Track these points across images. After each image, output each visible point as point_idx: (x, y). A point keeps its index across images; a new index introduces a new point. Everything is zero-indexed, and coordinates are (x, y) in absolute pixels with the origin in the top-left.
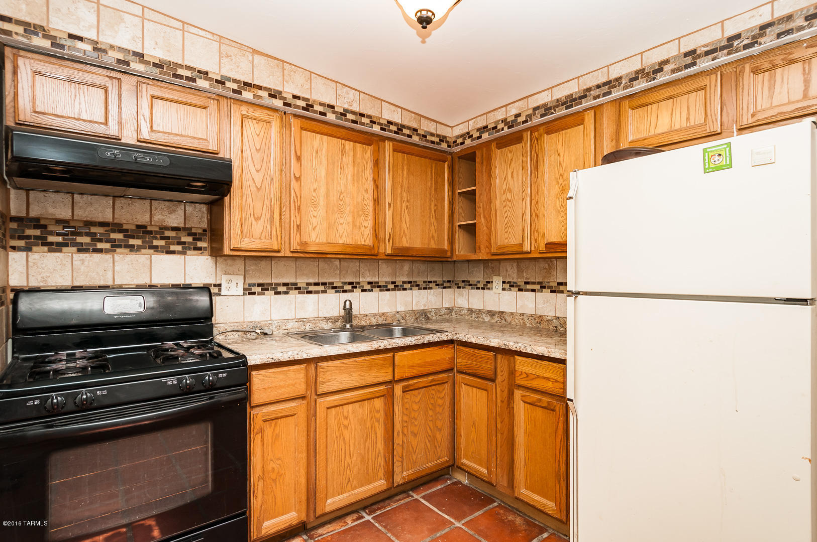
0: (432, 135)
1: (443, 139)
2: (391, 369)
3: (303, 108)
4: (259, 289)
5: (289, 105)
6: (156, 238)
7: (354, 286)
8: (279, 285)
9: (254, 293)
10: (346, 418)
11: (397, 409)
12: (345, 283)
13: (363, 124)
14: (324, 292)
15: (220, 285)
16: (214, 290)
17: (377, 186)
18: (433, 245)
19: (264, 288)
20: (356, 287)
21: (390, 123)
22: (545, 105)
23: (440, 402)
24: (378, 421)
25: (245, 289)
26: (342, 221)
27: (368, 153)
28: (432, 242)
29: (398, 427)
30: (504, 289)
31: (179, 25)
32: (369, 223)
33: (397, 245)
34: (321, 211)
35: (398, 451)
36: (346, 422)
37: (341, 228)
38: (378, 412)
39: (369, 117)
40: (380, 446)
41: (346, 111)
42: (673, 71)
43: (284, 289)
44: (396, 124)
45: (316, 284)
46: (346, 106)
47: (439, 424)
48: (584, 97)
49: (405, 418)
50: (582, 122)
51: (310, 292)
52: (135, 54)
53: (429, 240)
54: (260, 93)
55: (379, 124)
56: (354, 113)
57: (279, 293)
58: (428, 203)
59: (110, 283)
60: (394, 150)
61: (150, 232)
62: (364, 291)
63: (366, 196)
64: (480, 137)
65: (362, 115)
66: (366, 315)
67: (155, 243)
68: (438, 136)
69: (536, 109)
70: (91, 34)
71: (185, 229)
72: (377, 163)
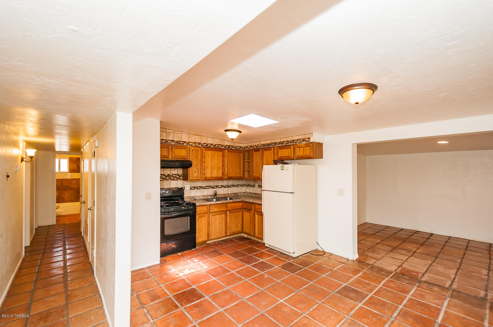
0: (238, 147)
1: (241, 147)
2: (226, 208)
3: (206, 146)
4: (193, 188)
5: (202, 146)
6: (171, 177)
7: (217, 186)
8: (198, 187)
9: (192, 189)
10: (216, 218)
11: (228, 217)
12: (214, 186)
13: (220, 147)
14: (209, 188)
15: (185, 187)
16: (184, 189)
17: (223, 162)
18: (238, 176)
19: (195, 188)
20: (217, 187)
21: (226, 145)
22: (264, 144)
23: (239, 216)
24: (223, 220)
25: (190, 188)
26: (214, 171)
27: (221, 153)
28: (238, 175)
29: (228, 221)
30: (258, 187)
31: (180, 132)
32: (221, 171)
33: (229, 176)
34: (209, 170)
35: (228, 227)
36: (216, 219)
37: (214, 173)
38: (223, 217)
39: (221, 145)
40: (224, 226)
41: (216, 145)
42: (286, 144)
43: (199, 188)
44: (228, 146)
45: (207, 186)
46: (216, 143)
47: (239, 222)
48: (271, 145)
49: (230, 220)
50: (271, 150)
51: (205, 189)
52: (173, 140)
53: (237, 174)
54: (196, 144)
55: (224, 146)
56: (217, 145)
57: (198, 189)
58: (237, 164)
59: (162, 188)
60: (228, 152)
61: (170, 176)
62: (219, 188)
63: (220, 164)
64: (250, 148)
65: (219, 145)
66: (220, 195)
67: (171, 178)
68: (239, 147)
69: (262, 145)
70: (165, 138)
71: (177, 174)
72: (223, 156)
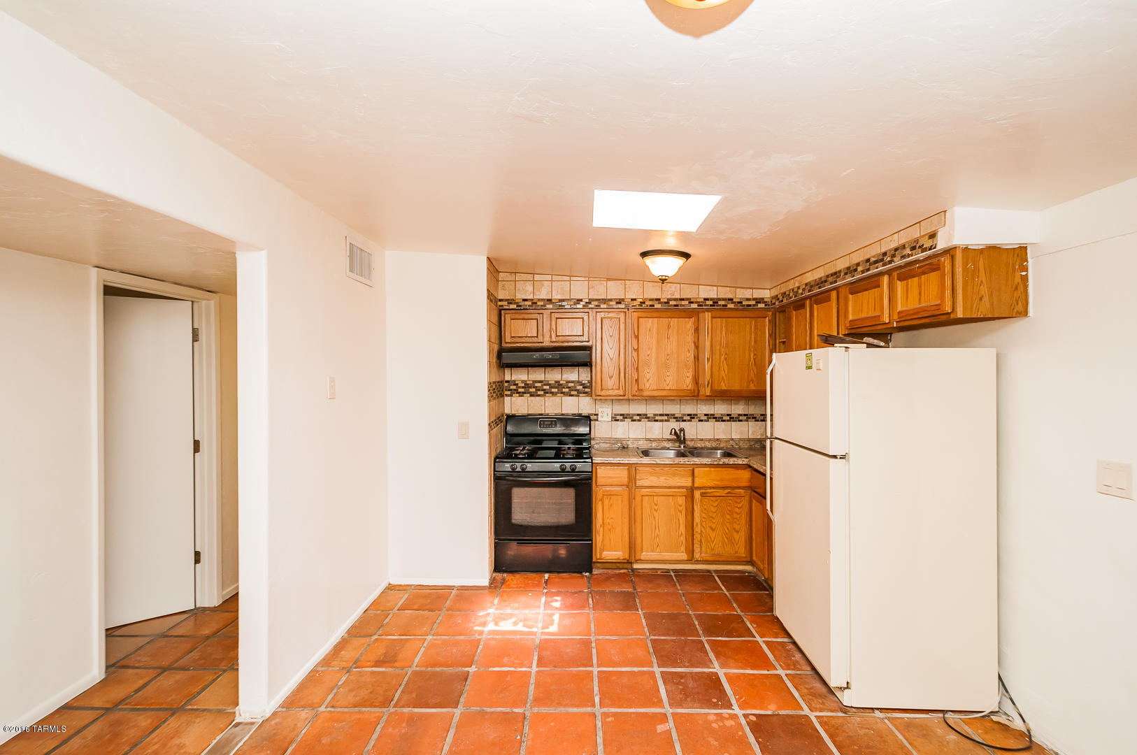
0: (748, 300)
1: (759, 301)
2: (690, 479)
3: (639, 305)
4: (621, 417)
5: (629, 306)
6: (564, 388)
7: (692, 417)
8: (634, 415)
9: (618, 420)
10: (656, 505)
11: (697, 508)
12: (685, 415)
13: (684, 305)
14: (668, 421)
15: (597, 415)
16: (592, 417)
17: (697, 347)
18: (752, 387)
19: (625, 417)
20: (694, 418)
21: (706, 299)
22: (810, 282)
23: (737, 510)
24: (681, 512)
25: (612, 417)
26: (668, 374)
27: (690, 323)
28: (752, 385)
29: (697, 520)
31: (568, 278)
32: (690, 374)
33: (716, 387)
34: (653, 368)
35: (697, 537)
36: (656, 508)
37: (668, 379)
38: (681, 506)
39: (687, 299)
40: (682, 529)
41: (669, 300)
42: (863, 272)
43: (638, 418)
44: (712, 299)
45: (661, 415)
46: (669, 297)
47: (737, 527)
48: (826, 281)
49: (704, 515)
50: (829, 299)
51: (657, 421)
52: (548, 300)
53: (749, 382)
54: (611, 303)
55: (696, 302)
56: (675, 300)
57: (635, 420)
58: (747, 354)
59: (543, 412)
60: (712, 318)
61: (562, 385)
62: (700, 421)
63: (688, 355)
64: (782, 301)
65: (683, 299)
66: (702, 440)
67: (564, 390)
68: (754, 299)
69: (806, 284)
70: (531, 297)
71: (578, 382)
72: (697, 330)
